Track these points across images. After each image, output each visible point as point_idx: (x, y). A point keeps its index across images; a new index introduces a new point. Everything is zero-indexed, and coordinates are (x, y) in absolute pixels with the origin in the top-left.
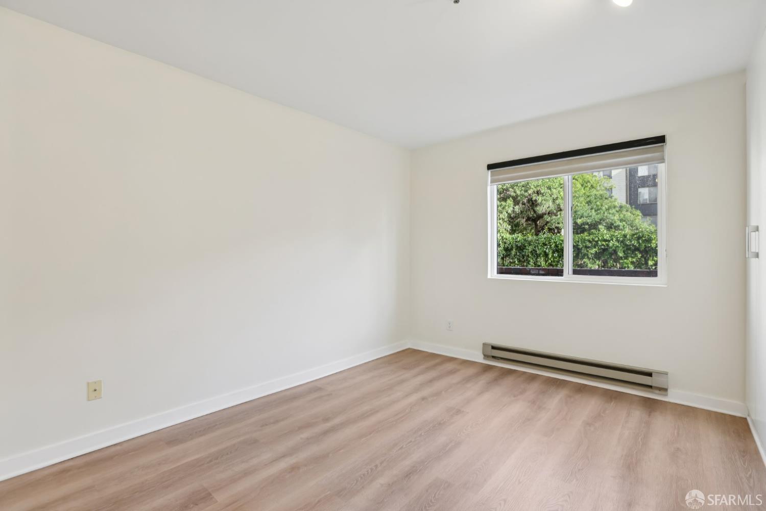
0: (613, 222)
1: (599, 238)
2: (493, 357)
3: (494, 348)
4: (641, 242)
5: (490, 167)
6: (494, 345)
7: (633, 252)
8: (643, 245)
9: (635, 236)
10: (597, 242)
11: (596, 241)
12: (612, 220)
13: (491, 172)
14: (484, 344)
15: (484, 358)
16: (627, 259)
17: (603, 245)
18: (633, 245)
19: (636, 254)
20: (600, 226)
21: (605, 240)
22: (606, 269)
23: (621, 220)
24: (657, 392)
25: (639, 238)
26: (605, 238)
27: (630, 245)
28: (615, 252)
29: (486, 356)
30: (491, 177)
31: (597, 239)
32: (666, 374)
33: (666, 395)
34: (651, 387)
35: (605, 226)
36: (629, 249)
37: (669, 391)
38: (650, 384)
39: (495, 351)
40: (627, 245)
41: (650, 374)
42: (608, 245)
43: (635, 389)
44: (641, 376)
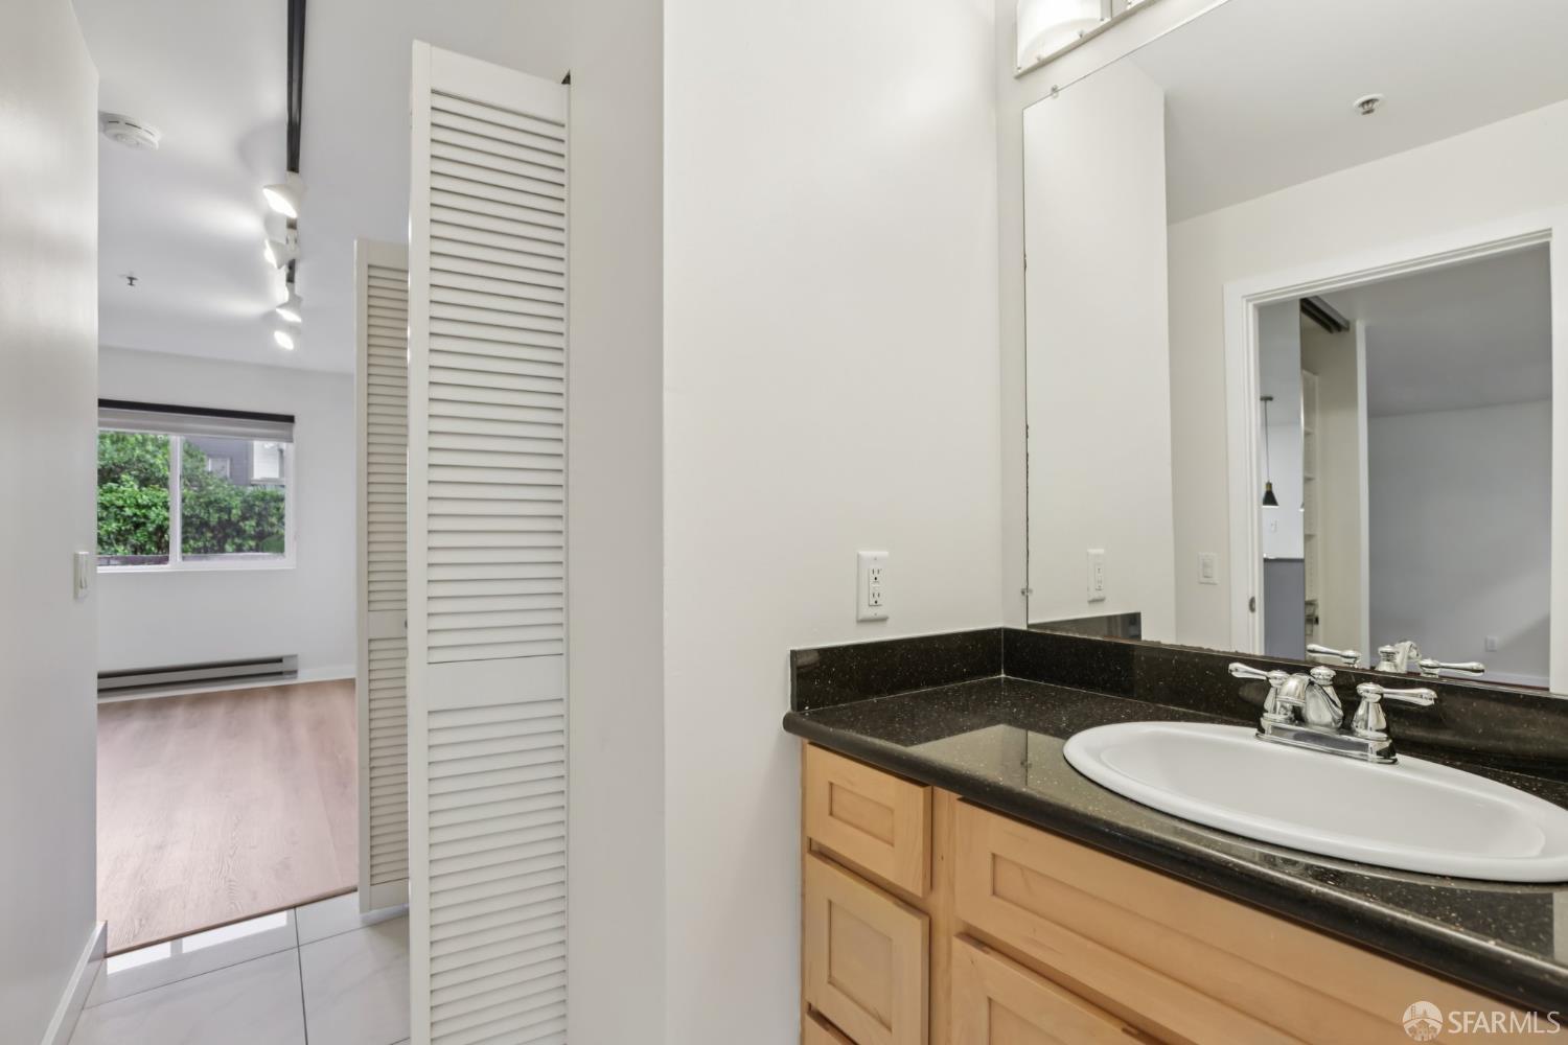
1: (125, 501)
4: (211, 511)
7: (197, 529)
9: (202, 500)
10: (121, 508)
11: (118, 507)
12: (151, 465)
17: (135, 515)
18: (198, 517)
20: (124, 477)
21: (138, 506)
24: (288, 676)
25: (209, 504)
26: (140, 501)
27: (192, 516)
31: (120, 503)
32: (296, 656)
33: (296, 677)
34: (280, 673)
35: (136, 477)
37: (298, 672)
38: (281, 671)
41: (279, 660)
42: (146, 517)
43: (267, 680)
44: (274, 665)
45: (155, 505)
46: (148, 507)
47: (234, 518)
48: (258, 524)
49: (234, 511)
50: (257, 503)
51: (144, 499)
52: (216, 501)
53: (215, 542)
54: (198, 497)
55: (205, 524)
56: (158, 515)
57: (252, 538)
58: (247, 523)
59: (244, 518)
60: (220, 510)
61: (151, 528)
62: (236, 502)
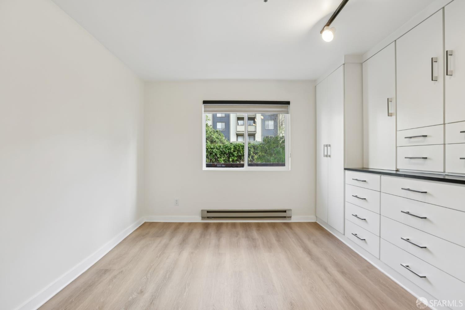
0: (213, 139)
2: (208, 217)
3: (208, 212)
5: (205, 102)
6: (208, 210)
8: (228, 151)
13: (204, 105)
14: (202, 211)
15: (202, 219)
16: (221, 158)
17: (210, 151)
18: (224, 151)
19: (225, 156)
21: (211, 149)
22: (211, 163)
23: (217, 138)
24: (288, 219)
25: (226, 147)
28: (216, 154)
29: (203, 218)
30: (204, 108)
32: (291, 210)
33: (291, 219)
34: (285, 217)
36: (222, 153)
37: (292, 217)
38: (285, 216)
39: (209, 214)
40: (221, 151)
41: (285, 211)
42: (213, 151)
43: (279, 220)
44: (282, 213)
45: (214, 148)
46: (213, 149)
47: (232, 151)
48: (238, 153)
49: (232, 149)
50: (237, 147)
51: (212, 147)
52: (228, 146)
53: (227, 158)
54: (224, 146)
55: (225, 153)
56: (215, 151)
57: (236, 157)
58: (235, 153)
59: (234, 151)
60: (229, 149)
61: (214, 154)
62: (232, 147)
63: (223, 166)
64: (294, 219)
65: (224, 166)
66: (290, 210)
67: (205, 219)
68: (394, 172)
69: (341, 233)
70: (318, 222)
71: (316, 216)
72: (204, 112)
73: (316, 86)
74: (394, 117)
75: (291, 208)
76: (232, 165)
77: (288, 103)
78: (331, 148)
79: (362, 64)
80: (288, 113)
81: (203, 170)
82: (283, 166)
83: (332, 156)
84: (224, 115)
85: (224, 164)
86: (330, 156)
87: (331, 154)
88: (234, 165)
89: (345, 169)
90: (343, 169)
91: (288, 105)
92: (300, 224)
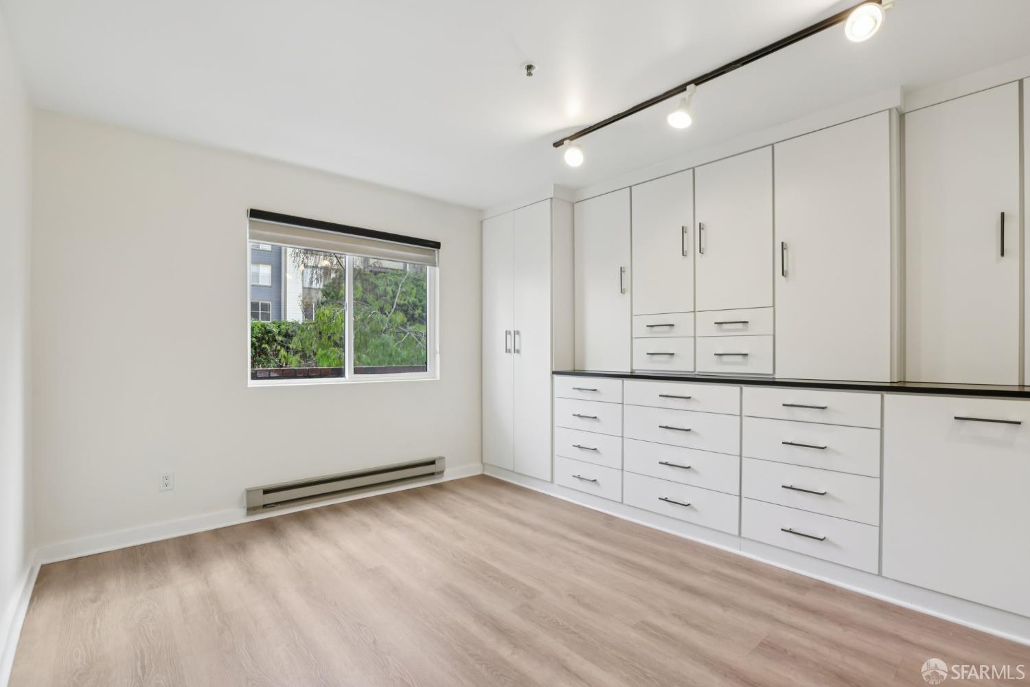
2: (265, 506)
3: (266, 492)
5: (255, 213)
6: (266, 488)
13: (251, 221)
14: (248, 491)
24: (438, 476)
29: (252, 510)
30: (250, 228)
32: (444, 458)
33: (443, 476)
34: (433, 474)
38: (433, 471)
41: (433, 463)
43: (422, 481)
44: (428, 467)
63: (273, 375)
64: (447, 477)
65: (276, 375)
66: (442, 458)
67: (256, 511)
68: (630, 374)
69: (546, 481)
70: (486, 473)
71: (482, 462)
72: (250, 238)
73: (482, 222)
74: (628, 295)
75: (443, 455)
76: (296, 373)
77: (437, 245)
78: (520, 337)
79: (573, 205)
80: (435, 266)
81: (249, 386)
82: (423, 371)
83: (522, 351)
84: (268, 248)
85: (276, 371)
86: (518, 352)
87: (520, 347)
88: (301, 373)
89: (554, 373)
90: (549, 372)
91: (436, 249)
92: (461, 483)
